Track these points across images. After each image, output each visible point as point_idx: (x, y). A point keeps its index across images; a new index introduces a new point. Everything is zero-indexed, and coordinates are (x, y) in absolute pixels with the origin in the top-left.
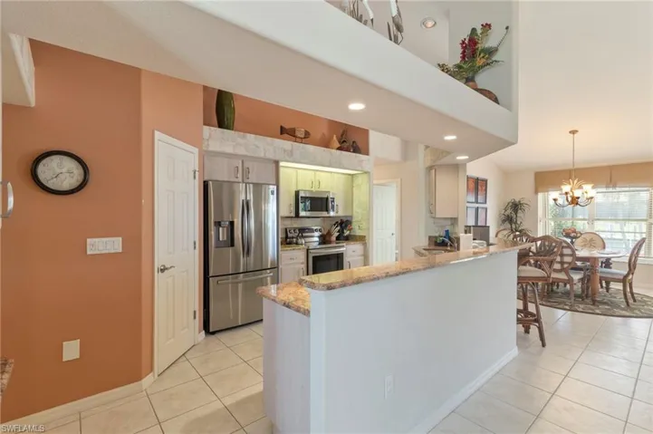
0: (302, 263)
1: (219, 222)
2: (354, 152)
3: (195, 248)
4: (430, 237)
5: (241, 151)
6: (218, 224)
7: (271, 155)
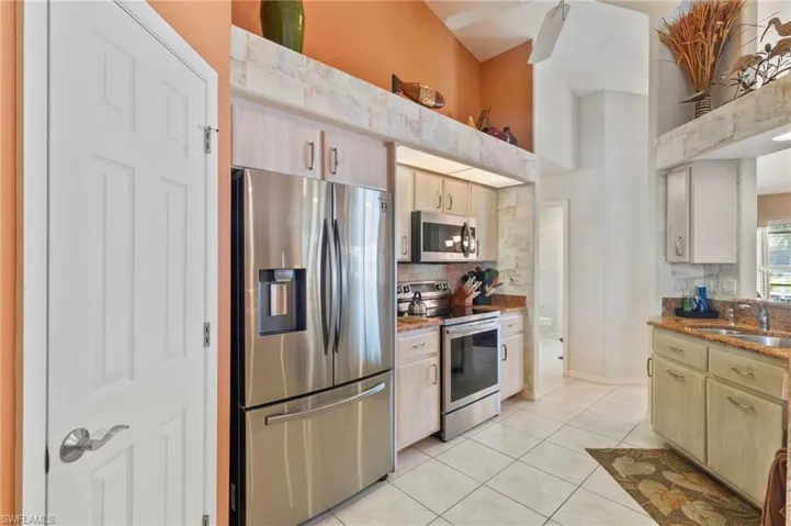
0: (433, 355)
1: (271, 272)
2: (511, 143)
3: (207, 341)
4: (666, 301)
5: (320, 106)
6: (268, 276)
7: (382, 128)
